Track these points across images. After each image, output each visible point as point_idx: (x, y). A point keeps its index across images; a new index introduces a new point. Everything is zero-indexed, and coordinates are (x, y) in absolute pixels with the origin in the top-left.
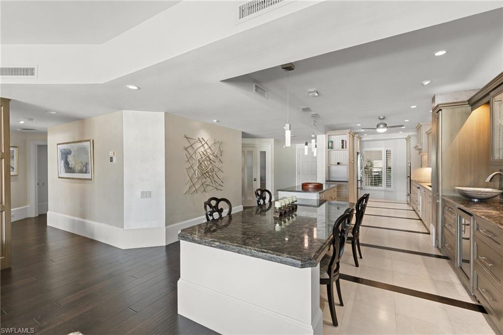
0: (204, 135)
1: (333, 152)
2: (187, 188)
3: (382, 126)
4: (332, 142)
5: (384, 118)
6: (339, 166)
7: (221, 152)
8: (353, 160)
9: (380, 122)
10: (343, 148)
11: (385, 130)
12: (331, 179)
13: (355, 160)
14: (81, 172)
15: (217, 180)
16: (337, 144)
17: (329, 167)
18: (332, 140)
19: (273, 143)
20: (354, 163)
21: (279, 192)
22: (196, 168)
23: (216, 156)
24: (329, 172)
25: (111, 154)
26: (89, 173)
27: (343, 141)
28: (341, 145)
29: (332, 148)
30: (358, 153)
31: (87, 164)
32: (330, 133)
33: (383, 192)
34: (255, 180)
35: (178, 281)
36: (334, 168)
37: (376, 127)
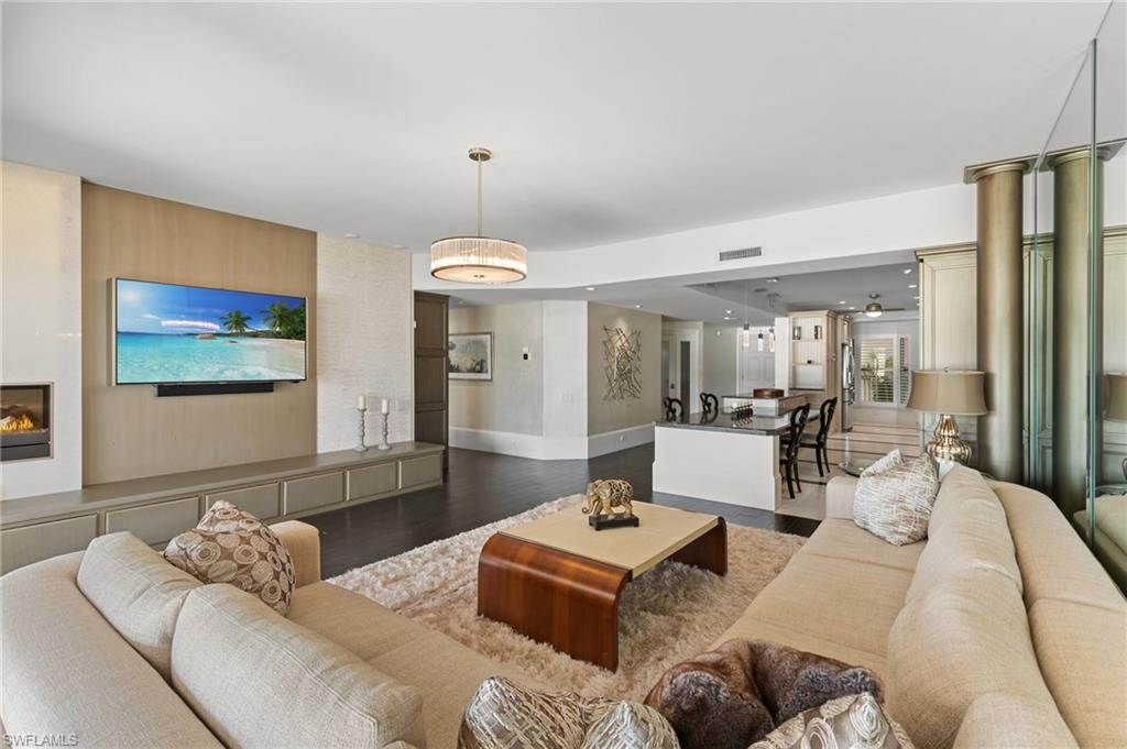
0: (622, 325)
1: (800, 344)
2: (605, 392)
3: (873, 308)
4: (800, 328)
5: (877, 296)
6: (810, 366)
7: (639, 345)
8: (836, 357)
9: (871, 301)
10: (816, 337)
11: (879, 314)
12: (798, 387)
13: (839, 356)
14: (472, 370)
15: (635, 383)
16: (808, 332)
17: (794, 368)
18: (799, 325)
19: (701, 327)
20: (836, 362)
21: (725, 399)
22: (615, 367)
23: (634, 352)
24: (794, 374)
25: (525, 351)
26: (487, 372)
27: (816, 327)
28: (814, 333)
29: (799, 338)
30: (843, 345)
31: (482, 361)
32: (796, 314)
33: (895, 413)
34: (673, 387)
35: (654, 464)
36: (803, 370)
37: (865, 309)
